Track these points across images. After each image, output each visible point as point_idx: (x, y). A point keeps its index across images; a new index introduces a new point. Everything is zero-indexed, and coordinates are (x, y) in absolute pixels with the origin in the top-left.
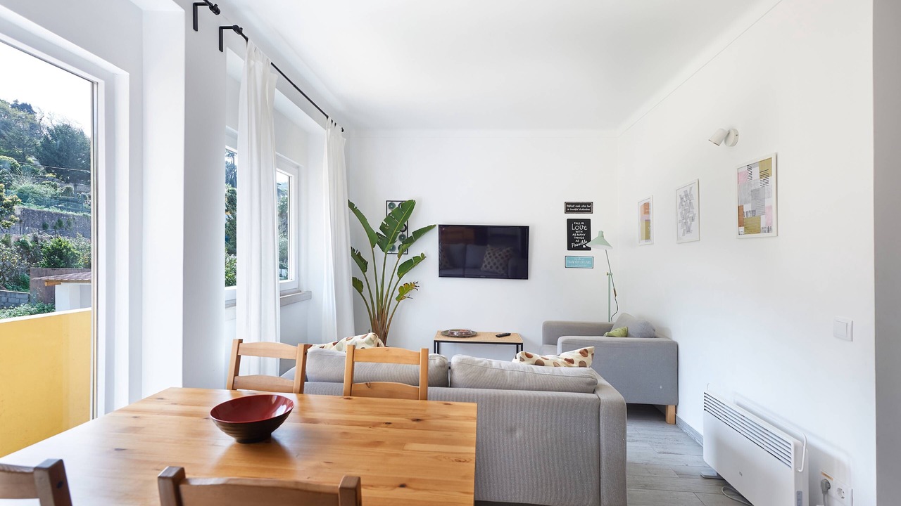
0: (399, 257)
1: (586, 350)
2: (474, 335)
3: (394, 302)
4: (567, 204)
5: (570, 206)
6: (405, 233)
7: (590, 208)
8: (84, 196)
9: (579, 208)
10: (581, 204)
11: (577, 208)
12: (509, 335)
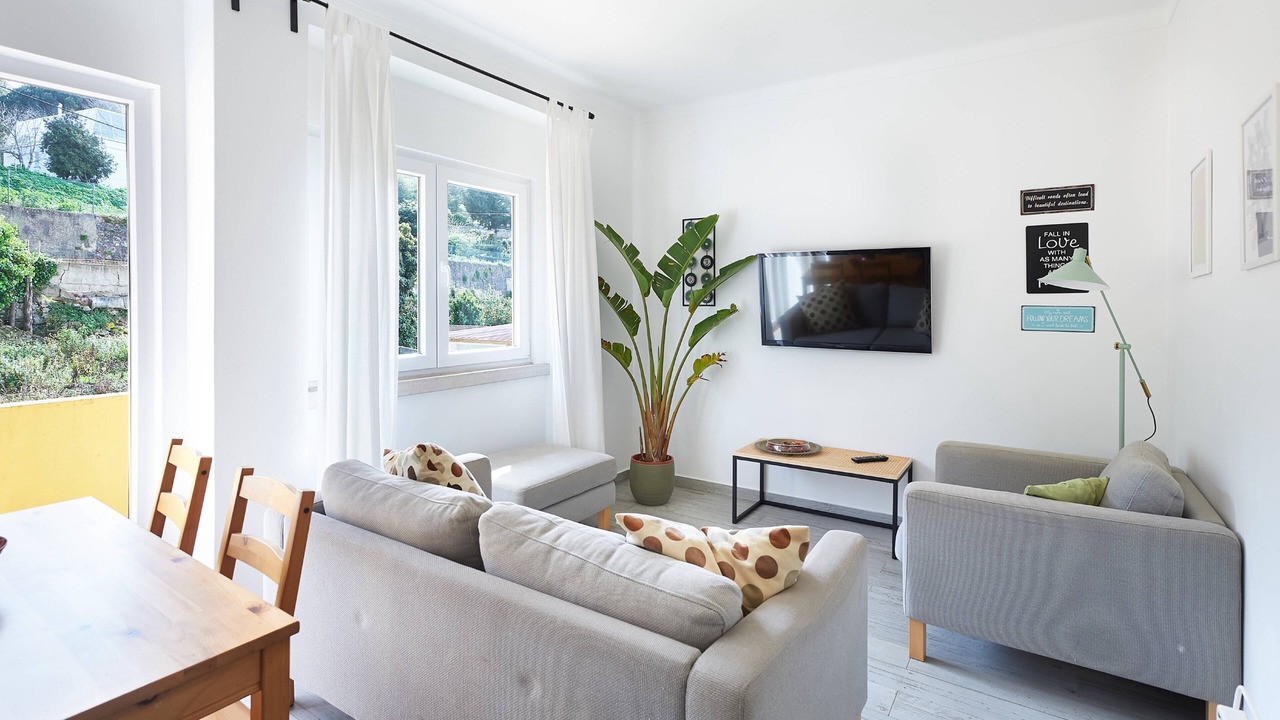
0: (692, 311)
1: (784, 532)
2: (812, 451)
3: (682, 385)
4: (1025, 194)
5: (1032, 199)
6: (711, 271)
7: (1088, 199)
8: (504, 243)
9: (1057, 201)
10: (1063, 191)
11: (1052, 201)
12: (884, 459)
